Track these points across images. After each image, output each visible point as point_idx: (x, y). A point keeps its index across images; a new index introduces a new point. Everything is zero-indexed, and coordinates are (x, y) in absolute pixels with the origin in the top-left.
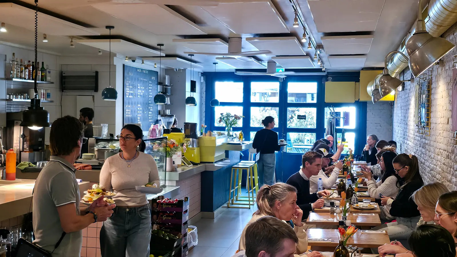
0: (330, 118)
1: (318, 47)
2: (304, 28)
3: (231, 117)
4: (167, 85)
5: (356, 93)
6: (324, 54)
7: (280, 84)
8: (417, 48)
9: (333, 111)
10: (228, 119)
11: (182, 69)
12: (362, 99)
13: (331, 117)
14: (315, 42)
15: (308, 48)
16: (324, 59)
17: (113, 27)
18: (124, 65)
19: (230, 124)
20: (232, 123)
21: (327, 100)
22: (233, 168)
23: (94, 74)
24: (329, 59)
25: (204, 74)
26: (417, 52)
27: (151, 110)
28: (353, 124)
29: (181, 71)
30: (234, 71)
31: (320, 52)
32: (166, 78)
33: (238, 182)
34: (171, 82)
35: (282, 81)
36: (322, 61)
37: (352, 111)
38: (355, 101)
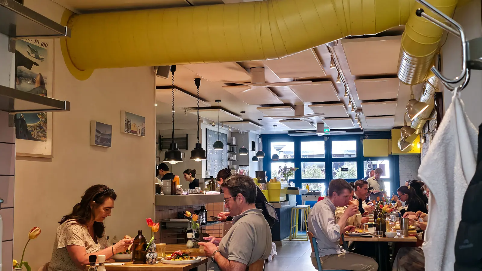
0: (368, 170)
1: (358, 110)
2: (350, 98)
3: (287, 169)
4: (234, 145)
5: (389, 148)
6: (362, 115)
7: (325, 142)
8: (411, 107)
9: (371, 164)
10: (285, 171)
11: (246, 132)
12: (394, 153)
13: (369, 168)
14: (356, 107)
15: (352, 111)
16: (362, 120)
17: (220, 101)
18: (206, 129)
19: (287, 174)
20: (289, 174)
21: (365, 155)
22: (292, 209)
23: (186, 136)
24: (367, 120)
25: (261, 136)
26: (411, 108)
27: (223, 165)
28: (387, 173)
29: (245, 134)
30: (287, 132)
31: (359, 114)
32: (234, 139)
33: (296, 223)
34: (236, 142)
35: (327, 140)
36: (361, 122)
37: (386, 163)
38: (389, 155)
